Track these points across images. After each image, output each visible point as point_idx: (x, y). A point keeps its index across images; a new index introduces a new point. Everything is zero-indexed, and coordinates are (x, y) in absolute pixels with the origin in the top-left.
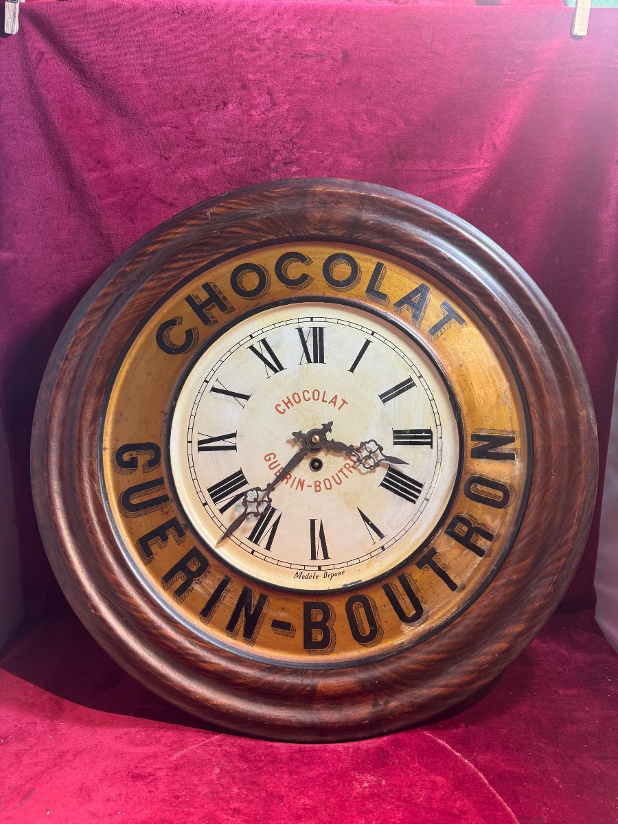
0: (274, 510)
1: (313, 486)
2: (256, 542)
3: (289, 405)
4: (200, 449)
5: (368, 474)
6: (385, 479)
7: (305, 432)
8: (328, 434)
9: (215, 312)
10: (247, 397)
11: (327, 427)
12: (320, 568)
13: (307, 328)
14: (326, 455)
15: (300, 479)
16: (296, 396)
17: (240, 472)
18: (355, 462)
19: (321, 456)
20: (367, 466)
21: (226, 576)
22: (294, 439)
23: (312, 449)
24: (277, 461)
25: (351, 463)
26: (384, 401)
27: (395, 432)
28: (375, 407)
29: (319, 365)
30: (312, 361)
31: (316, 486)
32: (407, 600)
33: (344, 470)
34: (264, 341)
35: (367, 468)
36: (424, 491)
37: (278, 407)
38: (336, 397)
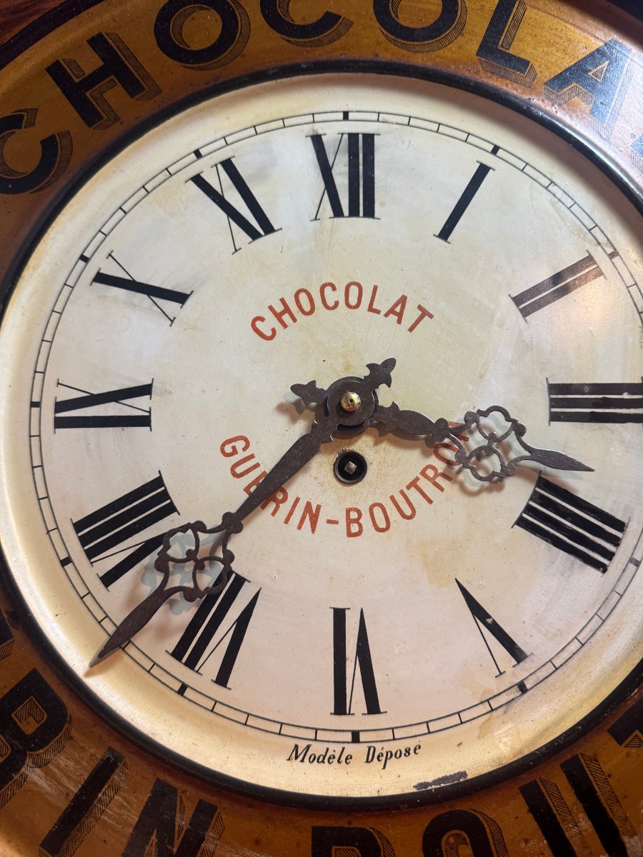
0: (240, 581)
1: (343, 522)
2: (191, 664)
3: (286, 318)
4: (60, 423)
5: (484, 496)
6: (529, 509)
7: (324, 384)
8: (382, 390)
9: (115, 95)
10: (181, 298)
11: (381, 373)
12: (356, 737)
13: (333, 133)
14: (376, 443)
15: (309, 505)
16: (303, 297)
17: (159, 482)
18: (449, 463)
19: (363, 445)
20: (481, 474)
21: (110, 750)
22: (296, 404)
23: (342, 428)
24: (252, 457)
25: (441, 466)
26: (526, 313)
27: (554, 388)
28: (501, 327)
29: (361, 222)
30: (346, 211)
31: (349, 522)
32: (585, 823)
33: (423, 483)
34: (228, 165)
35: (481, 479)
36: (628, 539)
37: (258, 324)
38: (403, 300)
